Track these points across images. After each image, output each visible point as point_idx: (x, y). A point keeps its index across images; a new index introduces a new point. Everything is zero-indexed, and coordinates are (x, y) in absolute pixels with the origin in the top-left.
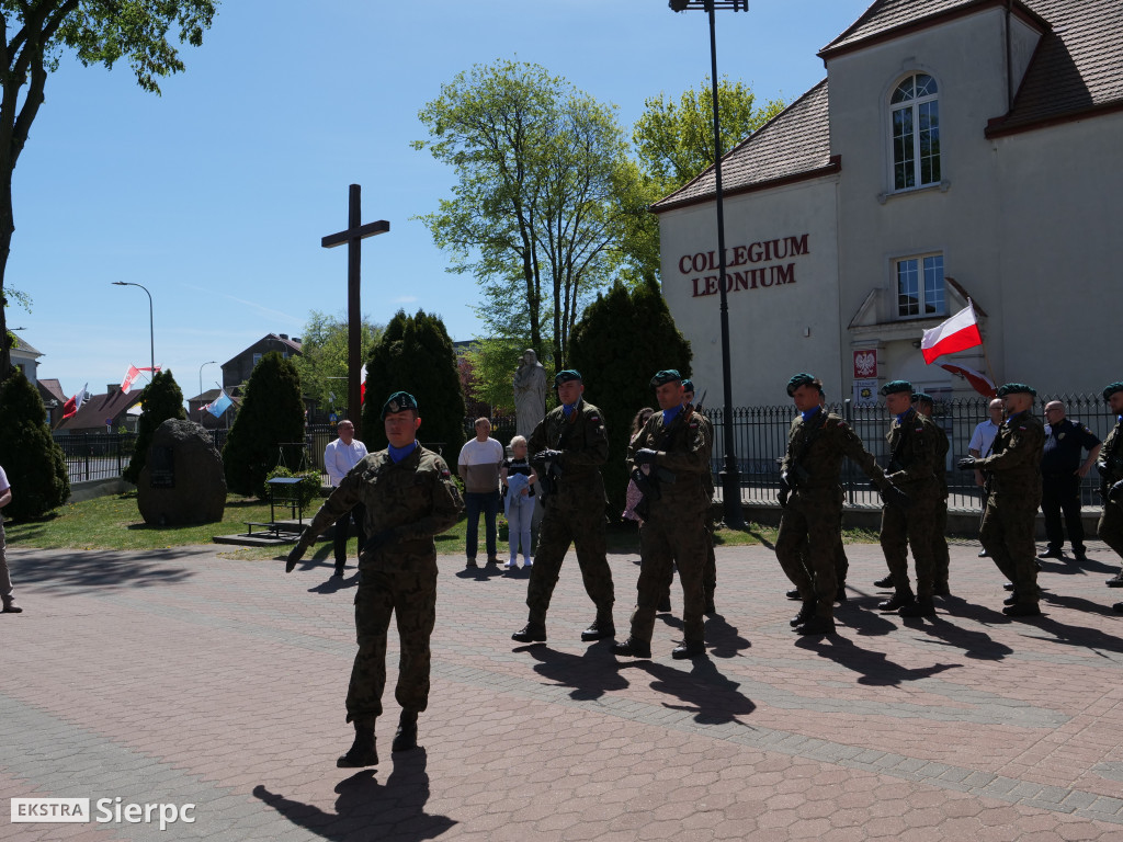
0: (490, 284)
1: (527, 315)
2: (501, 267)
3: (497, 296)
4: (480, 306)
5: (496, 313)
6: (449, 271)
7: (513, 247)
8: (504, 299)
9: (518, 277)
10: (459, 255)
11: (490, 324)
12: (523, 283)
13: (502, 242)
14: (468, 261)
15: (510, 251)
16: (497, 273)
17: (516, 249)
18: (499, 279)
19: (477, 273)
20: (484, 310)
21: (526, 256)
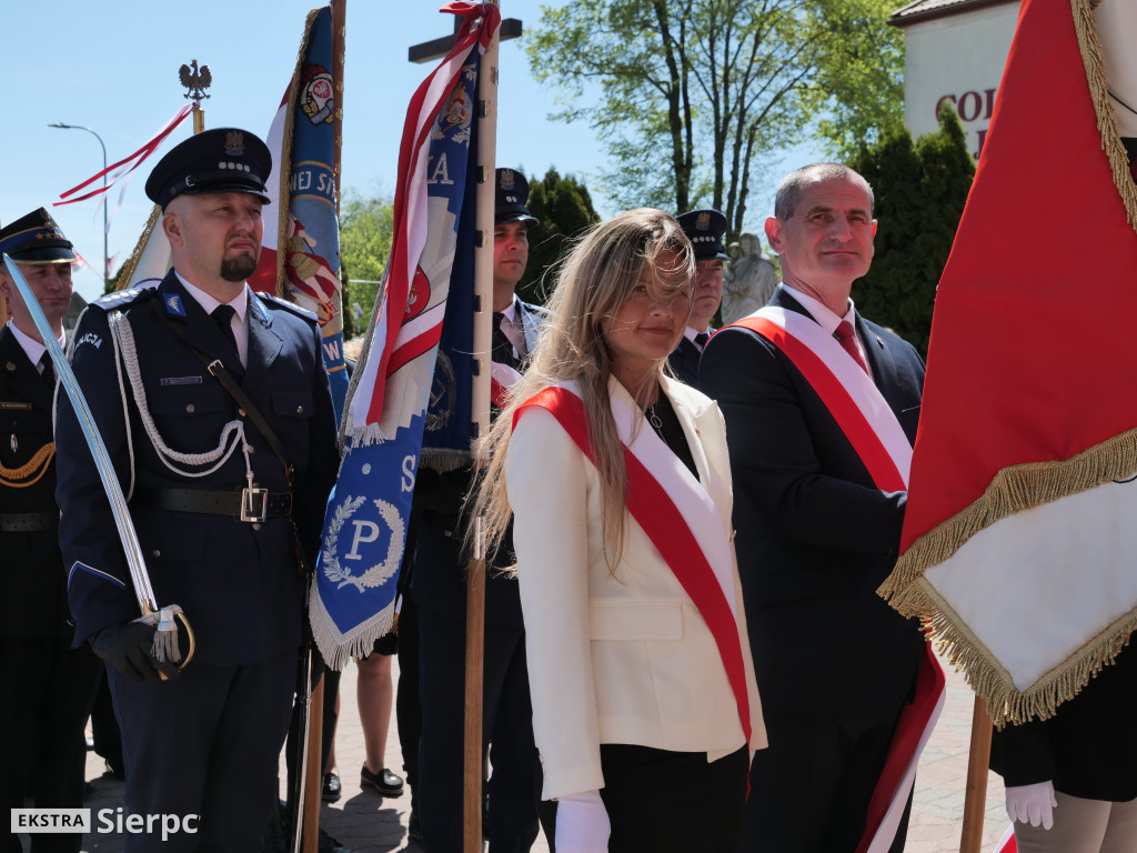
0: (615, 138)
1: (670, 190)
2: (631, 112)
3: (625, 155)
4: (599, 173)
5: (624, 185)
6: (551, 118)
7: (652, 82)
8: (636, 162)
9: (661, 129)
10: (567, 92)
11: (613, 203)
12: (668, 137)
13: (635, 73)
14: (580, 104)
15: (650, 87)
16: (626, 122)
17: (657, 84)
18: (631, 132)
19: (596, 122)
20: (604, 179)
21: (672, 96)
